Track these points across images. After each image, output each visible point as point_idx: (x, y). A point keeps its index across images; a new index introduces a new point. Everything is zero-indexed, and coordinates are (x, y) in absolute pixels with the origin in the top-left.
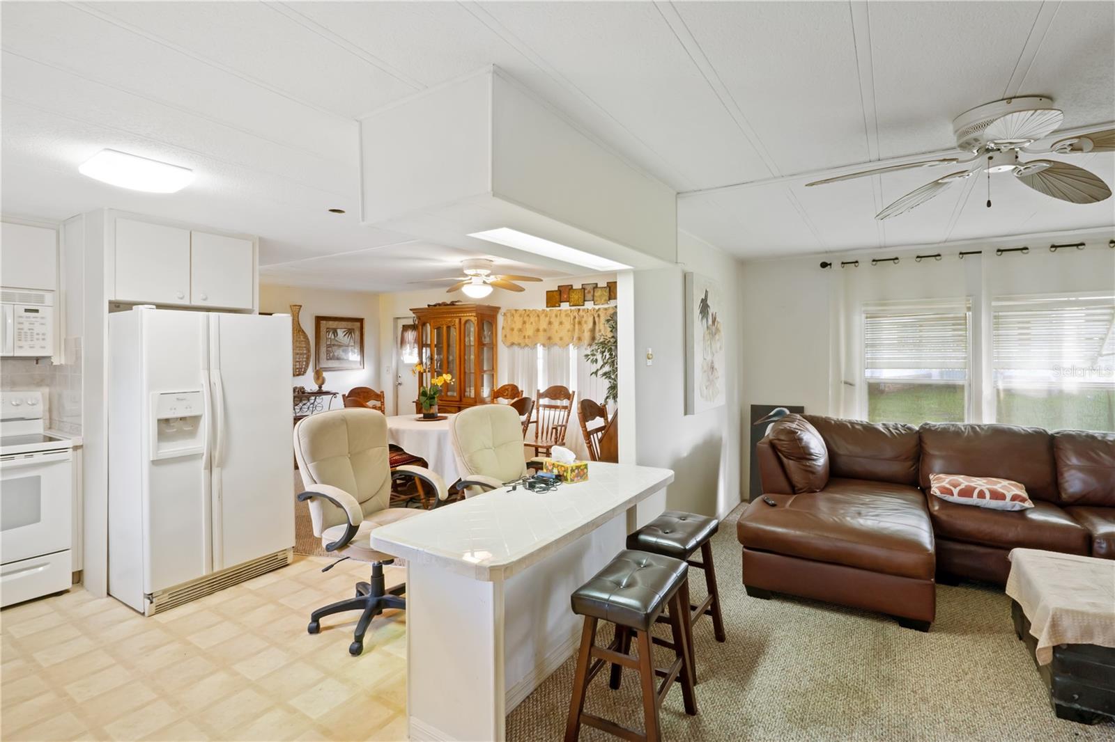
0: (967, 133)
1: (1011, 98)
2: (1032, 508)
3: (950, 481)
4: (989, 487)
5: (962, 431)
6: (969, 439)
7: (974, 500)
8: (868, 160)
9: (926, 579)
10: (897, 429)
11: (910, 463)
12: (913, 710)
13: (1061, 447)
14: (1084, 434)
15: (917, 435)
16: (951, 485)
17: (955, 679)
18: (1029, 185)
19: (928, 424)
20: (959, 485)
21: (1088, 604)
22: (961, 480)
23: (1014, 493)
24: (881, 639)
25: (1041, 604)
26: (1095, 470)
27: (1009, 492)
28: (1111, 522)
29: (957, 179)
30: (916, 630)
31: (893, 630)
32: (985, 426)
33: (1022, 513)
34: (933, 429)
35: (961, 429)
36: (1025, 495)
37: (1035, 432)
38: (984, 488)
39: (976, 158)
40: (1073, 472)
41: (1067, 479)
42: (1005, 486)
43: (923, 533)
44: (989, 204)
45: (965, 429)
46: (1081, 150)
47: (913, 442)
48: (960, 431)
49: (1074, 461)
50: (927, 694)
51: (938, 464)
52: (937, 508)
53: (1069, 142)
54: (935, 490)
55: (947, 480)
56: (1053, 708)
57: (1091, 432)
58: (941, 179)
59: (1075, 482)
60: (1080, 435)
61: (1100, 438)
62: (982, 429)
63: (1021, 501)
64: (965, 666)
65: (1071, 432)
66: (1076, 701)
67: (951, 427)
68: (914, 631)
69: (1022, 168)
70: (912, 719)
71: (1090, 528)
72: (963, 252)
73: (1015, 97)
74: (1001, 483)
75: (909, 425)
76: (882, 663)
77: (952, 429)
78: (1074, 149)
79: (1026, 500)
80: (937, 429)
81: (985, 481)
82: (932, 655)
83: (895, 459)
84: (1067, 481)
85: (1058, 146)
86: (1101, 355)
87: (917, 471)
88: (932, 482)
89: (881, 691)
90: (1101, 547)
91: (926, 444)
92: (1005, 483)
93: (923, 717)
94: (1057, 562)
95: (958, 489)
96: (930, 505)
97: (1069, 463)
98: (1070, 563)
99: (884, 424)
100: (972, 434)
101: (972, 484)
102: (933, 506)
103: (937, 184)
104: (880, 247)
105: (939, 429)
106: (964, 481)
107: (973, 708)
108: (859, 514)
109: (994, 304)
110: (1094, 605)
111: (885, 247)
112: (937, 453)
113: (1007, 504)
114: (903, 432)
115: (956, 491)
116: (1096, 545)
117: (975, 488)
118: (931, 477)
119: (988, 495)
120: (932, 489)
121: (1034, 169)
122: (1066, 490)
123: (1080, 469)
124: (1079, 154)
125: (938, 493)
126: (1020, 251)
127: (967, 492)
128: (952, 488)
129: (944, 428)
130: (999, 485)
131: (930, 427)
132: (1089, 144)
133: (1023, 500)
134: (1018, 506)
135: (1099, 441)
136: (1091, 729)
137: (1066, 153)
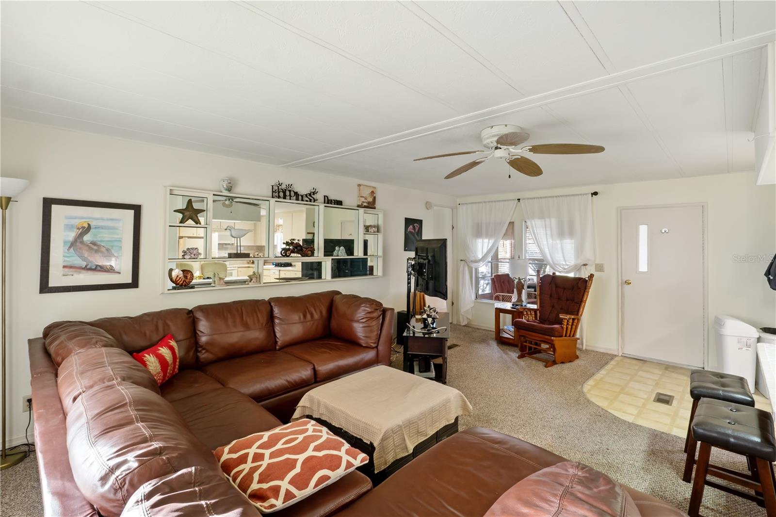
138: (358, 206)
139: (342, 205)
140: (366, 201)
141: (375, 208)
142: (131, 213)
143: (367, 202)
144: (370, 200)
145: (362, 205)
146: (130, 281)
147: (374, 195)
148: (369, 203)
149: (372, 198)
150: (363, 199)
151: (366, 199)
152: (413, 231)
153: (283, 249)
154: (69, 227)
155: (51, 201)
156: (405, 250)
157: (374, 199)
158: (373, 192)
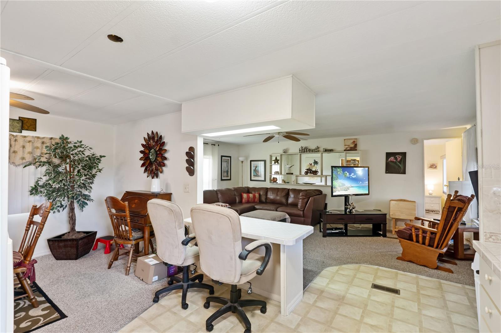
138: (345, 150)
139: (333, 151)
140: (349, 147)
141: (356, 150)
142: (263, 162)
143: (349, 148)
144: (352, 146)
145: (346, 149)
146: (264, 180)
147: (356, 143)
148: (351, 148)
149: (354, 144)
150: (347, 147)
152: (395, 161)
153: (305, 172)
154: (254, 166)
155: (251, 161)
156: (386, 173)
157: (356, 145)
158: (354, 142)
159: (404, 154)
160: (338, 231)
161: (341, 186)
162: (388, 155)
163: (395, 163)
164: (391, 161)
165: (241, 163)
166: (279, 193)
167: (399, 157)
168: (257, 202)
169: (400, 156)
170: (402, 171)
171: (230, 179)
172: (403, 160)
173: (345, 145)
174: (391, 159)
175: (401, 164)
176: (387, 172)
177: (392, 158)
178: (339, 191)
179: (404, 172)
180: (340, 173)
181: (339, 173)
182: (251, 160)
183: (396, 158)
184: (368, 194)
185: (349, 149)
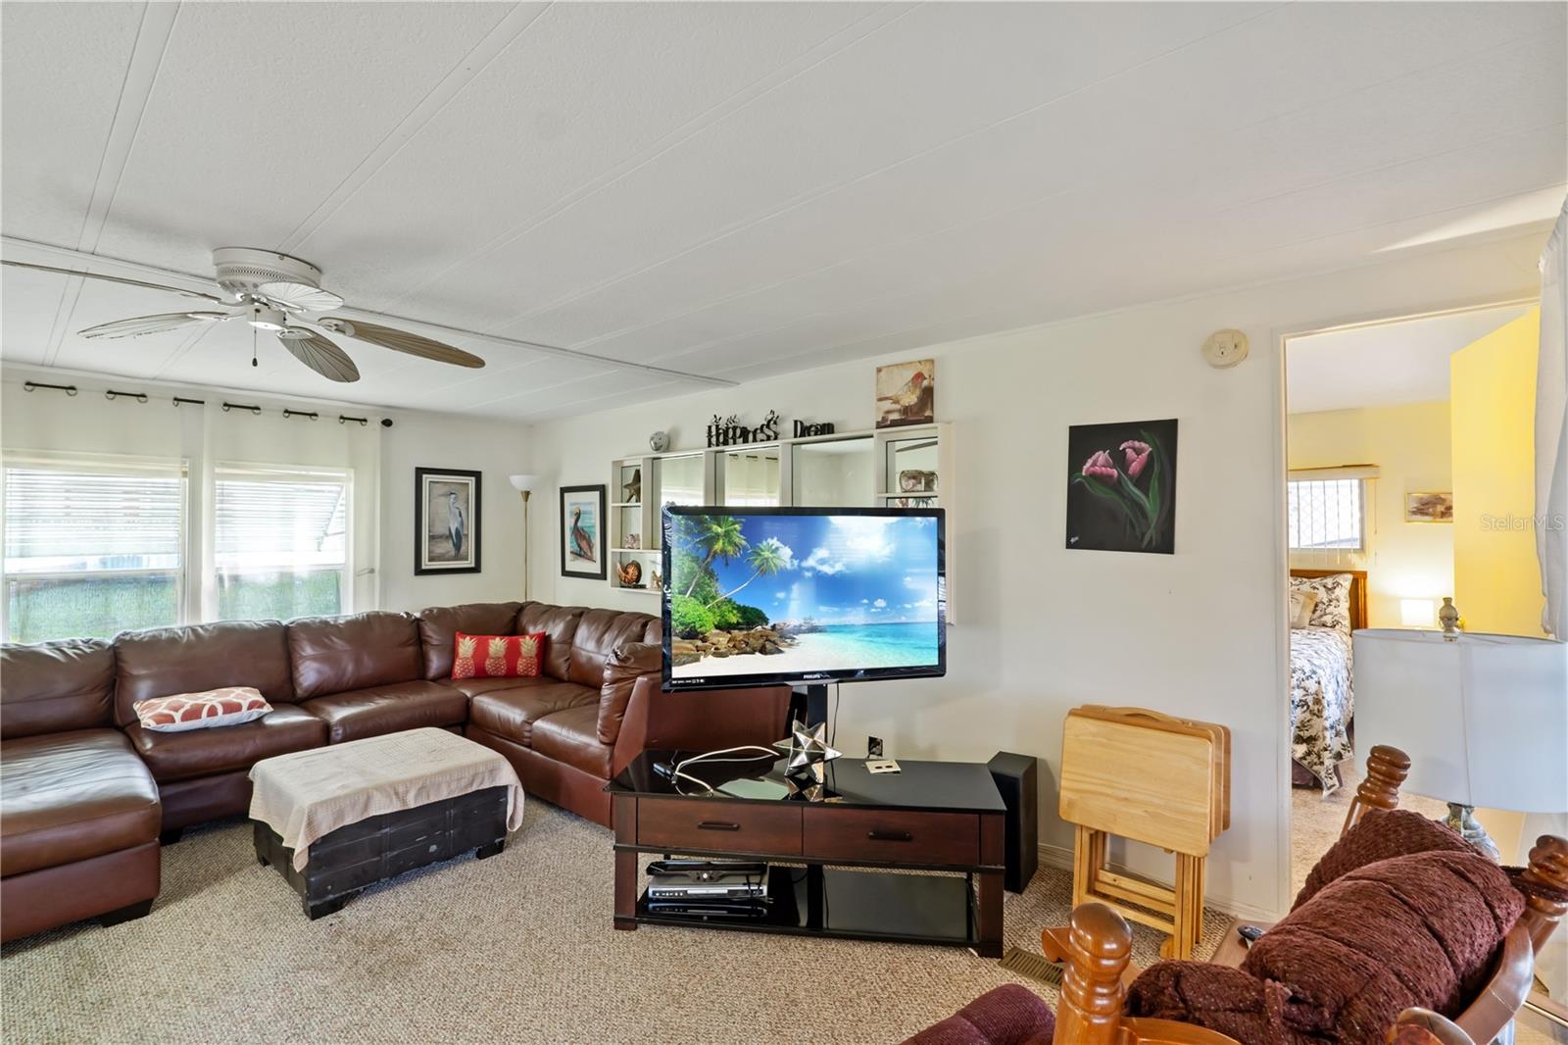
0: (233, 271)
1: (284, 255)
2: (271, 712)
3: (169, 703)
4: (221, 699)
5: (180, 637)
6: (189, 645)
7: (204, 721)
8: (75, 248)
9: (150, 842)
10: (75, 647)
11: (98, 695)
12: (147, 1015)
13: (296, 638)
14: (317, 620)
15: (111, 652)
16: (171, 710)
17: (197, 947)
18: (289, 349)
19: (128, 634)
20: (183, 707)
21: (339, 788)
22: (184, 700)
23: (250, 700)
24: (77, 960)
25: (296, 808)
26: (328, 658)
27: (245, 700)
28: (343, 706)
29: (211, 319)
30: (130, 920)
31: (94, 939)
32: (210, 625)
33: (259, 720)
34: (136, 639)
35: (177, 634)
36: (262, 699)
37: (270, 625)
38: (214, 703)
39: (238, 304)
40: (308, 663)
41: (302, 672)
42: (239, 694)
43: (140, 783)
44: (255, 363)
45: (184, 633)
46: (343, 332)
47: (105, 663)
48: (176, 636)
49: (308, 650)
50: (163, 986)
51: (143, 687)
52: (149, 745)
53: (335, 322)
54: (147, 720)
55: (165, 704)
56: (307, 914)
57: (324, 617)
58: (193, 313)
59: (309, 674)
60: (314, 622)
61: (332, 623)
62: (206, 630)
63: (258, 707)
64: (207, 927)
65: (305, 620)
66: (329, 893)
67: (164, 633)
68: (127, 923)
69: (286, 330)
70: (148, 1026)
71: (327, 717)
72: (179, 397)
73: (287, 256)
74: (233, 692)
75: (96, 639)
76: (86, 988)
77: (165, 635)
78: (339, 330)
79: (264, 704)
80: (142, 639)
81: (215, 694)
82: (160, 937)
83: (74, 693)
84: (302, 675)
85: (326, 322)
86: (326, 535)
87: (111, 704)
88: (138, 713)
89: (91, 1024)
90: (337, 734)
91: (124, 662)
92: (239, 690)
93: (164, 1014)
94: (303, 760)
95: (182, 711)
96: (138, 744)
97: (304, 654)
98: (315, 758)
99: (49, 644)
100: (192, 637)
101: (200, 702)
102: (144, 745)
103: (184, 316)
104: (42, 365)
105: (146, 639)
106: (187, 700)
107: (225, 965)
108: (24, 789)
109: (217, 470)
110: (343, 787)
111: (52, 366)
112: (143, 672)
113: (245, 715)
114: (88, 650)
115: (177, 716)
116: (333, 734)
117: (204, 705)
118: (136, 707)
119: (220, 710)
120: (142, 722)
121: (297, 335)
122: (301, 685)
123: (314, 658)
124: (341, 335)
125: (153, 725)
126: (250, 411)
127: (193, 714)
128: (172, 713)
129: (154, 636)
130: (232, 695)
131: (132, 637)
132: (350, 330)
133: (261, 706)
134: (255, 714)
135: (332, 626)
136: (342, 913)
137: (330, 330)
138: (879, 426)
139: (833, 432)
140: (898, 407)
141: (930, 420)
142: (596, 494)
143: (899, 411)
144: (911, 399)
145: (884, 419)
146: (600, 572)
147: (925, 383)
148: (906, 410)
149: (918, 392)
150: (888, 405)
151: (896, 402)
152: (1115, 472)
154: (572, 514)
155: (563, 491)
156: (1069, 546)
157: (928, 395)
158: (919, 376)
159: (1164, 433)
160: (723, 890)
161: (736, 626)
162: (1083, 440)
163: (1117, 486)
164: (1094, 476)
165: (521, 498)
166: (607, 637)
167: (1138, 452)
168: (526, 676)
169: (1143, 445)
170: (1151, 533)
171: (476, 569)
172: (1156, 468)
173: (880, 400)
174: (1094, 464)
175: (1147, 496)
176: (1073, 540)
177: (1099, 461)
178: (718, 654)
179: (1165, 544)
180: (730, 548)
181: (718, 546)
182: (564, 485)
183: (1120, 460)
184: (937, 671)
185: (895, 416)
